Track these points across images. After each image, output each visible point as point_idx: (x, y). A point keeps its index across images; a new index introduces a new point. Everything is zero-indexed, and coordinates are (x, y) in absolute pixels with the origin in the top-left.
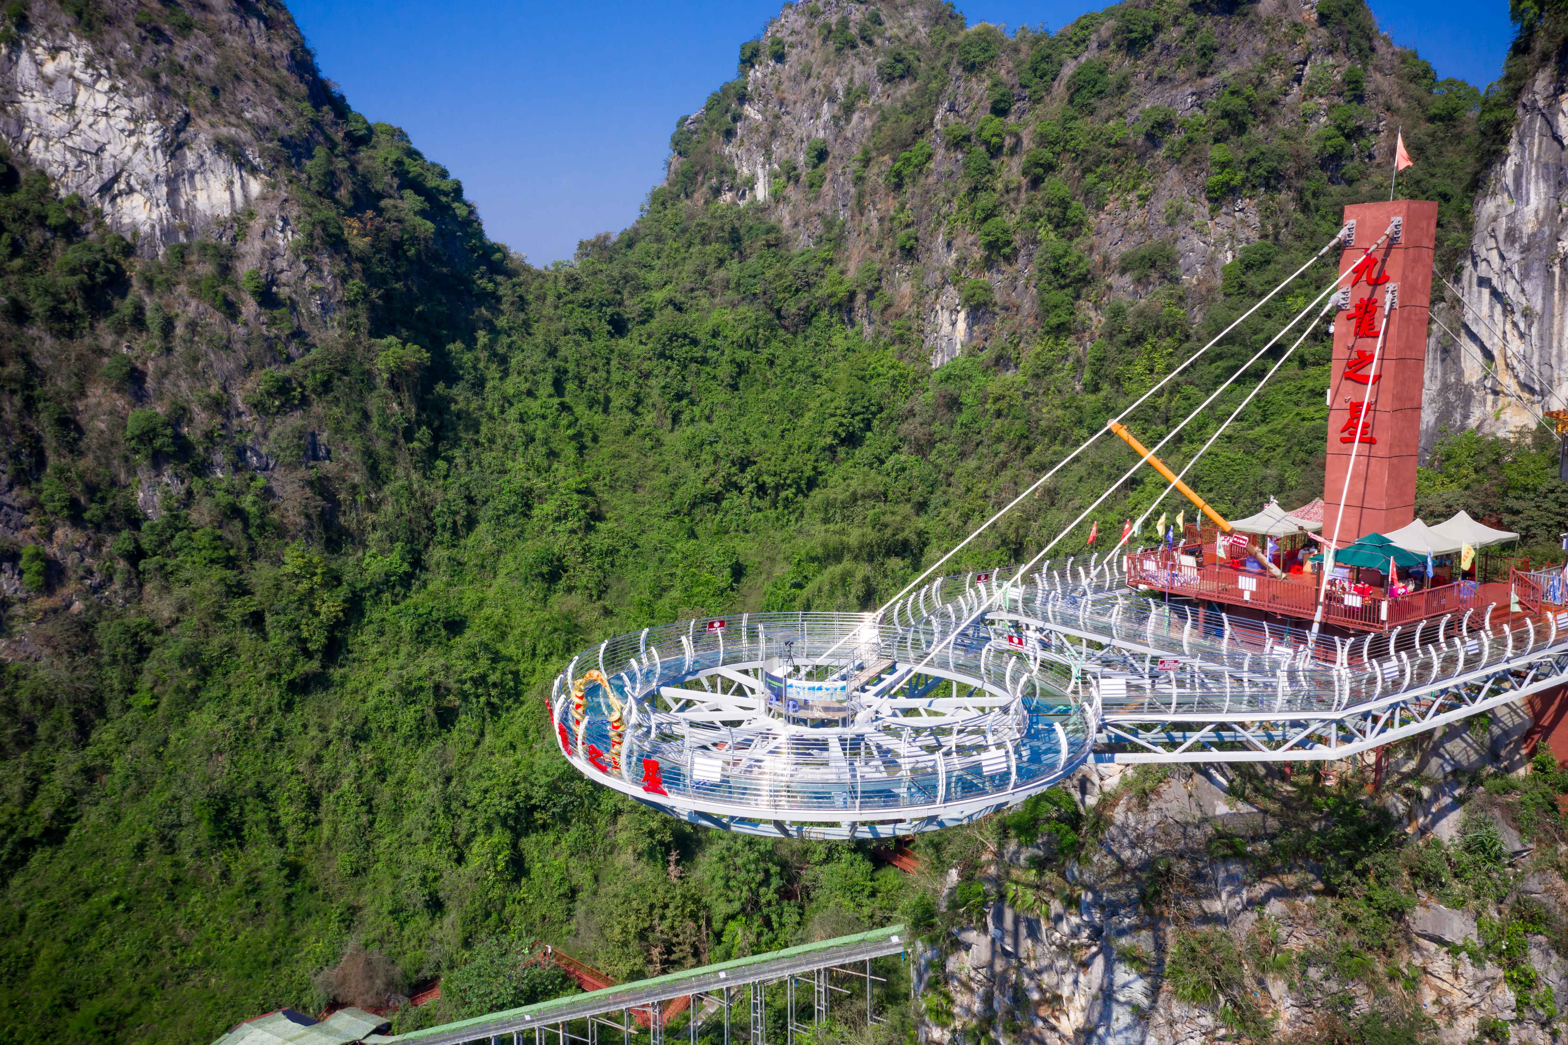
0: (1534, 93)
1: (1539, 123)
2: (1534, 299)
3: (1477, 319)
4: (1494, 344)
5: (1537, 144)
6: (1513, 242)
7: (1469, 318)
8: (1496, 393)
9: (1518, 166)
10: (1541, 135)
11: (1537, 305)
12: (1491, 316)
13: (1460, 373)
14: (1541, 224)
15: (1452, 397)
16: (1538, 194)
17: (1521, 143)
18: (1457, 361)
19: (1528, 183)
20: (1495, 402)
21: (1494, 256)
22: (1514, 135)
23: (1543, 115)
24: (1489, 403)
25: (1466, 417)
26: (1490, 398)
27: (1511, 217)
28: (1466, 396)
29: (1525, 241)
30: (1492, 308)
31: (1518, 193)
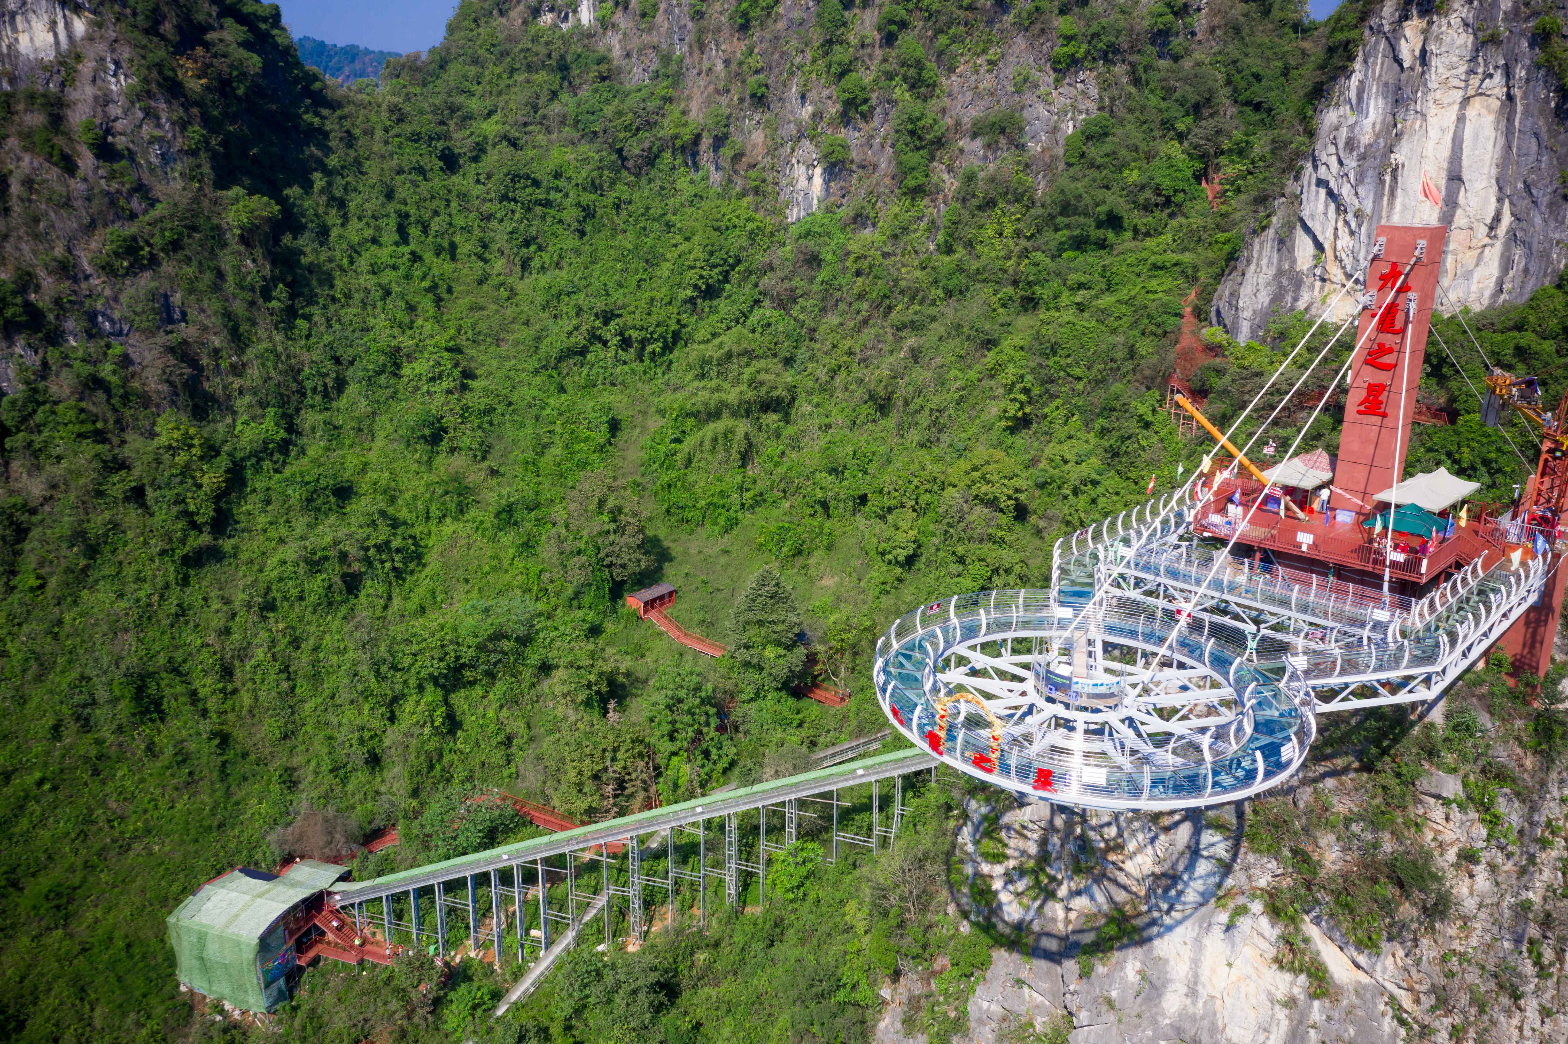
0: (1381, 18)
1: (1383, 44)
2: (1365, 202)
3: (1312, 216)
4: (1326, 237)
5: (1380, 63)
6: (1352, 150)
7: (1306, 214)
8: (1323, 280)
9: (1361, 82)
10: (1384, 56)
11: (1368, 206)
12: (1326, 214)
13: (1294, 261)
14: (1377, 136)
15: (1285, 282)
16: (1376, 108)
17: (1365, 61)
18: (1291, 250)
19: (1369, 98)
20: (1322, 288)
21: (1333, 161)
22: (1360, 54)
23: (1387, 38)
24: (1317, 289)
25: (1296, 299)
26: (1318, 284)
27: (1352, 127)
28: (1297, 283)
29: (1362, 150)
30: (1326, 207)
31: (1359, 106)
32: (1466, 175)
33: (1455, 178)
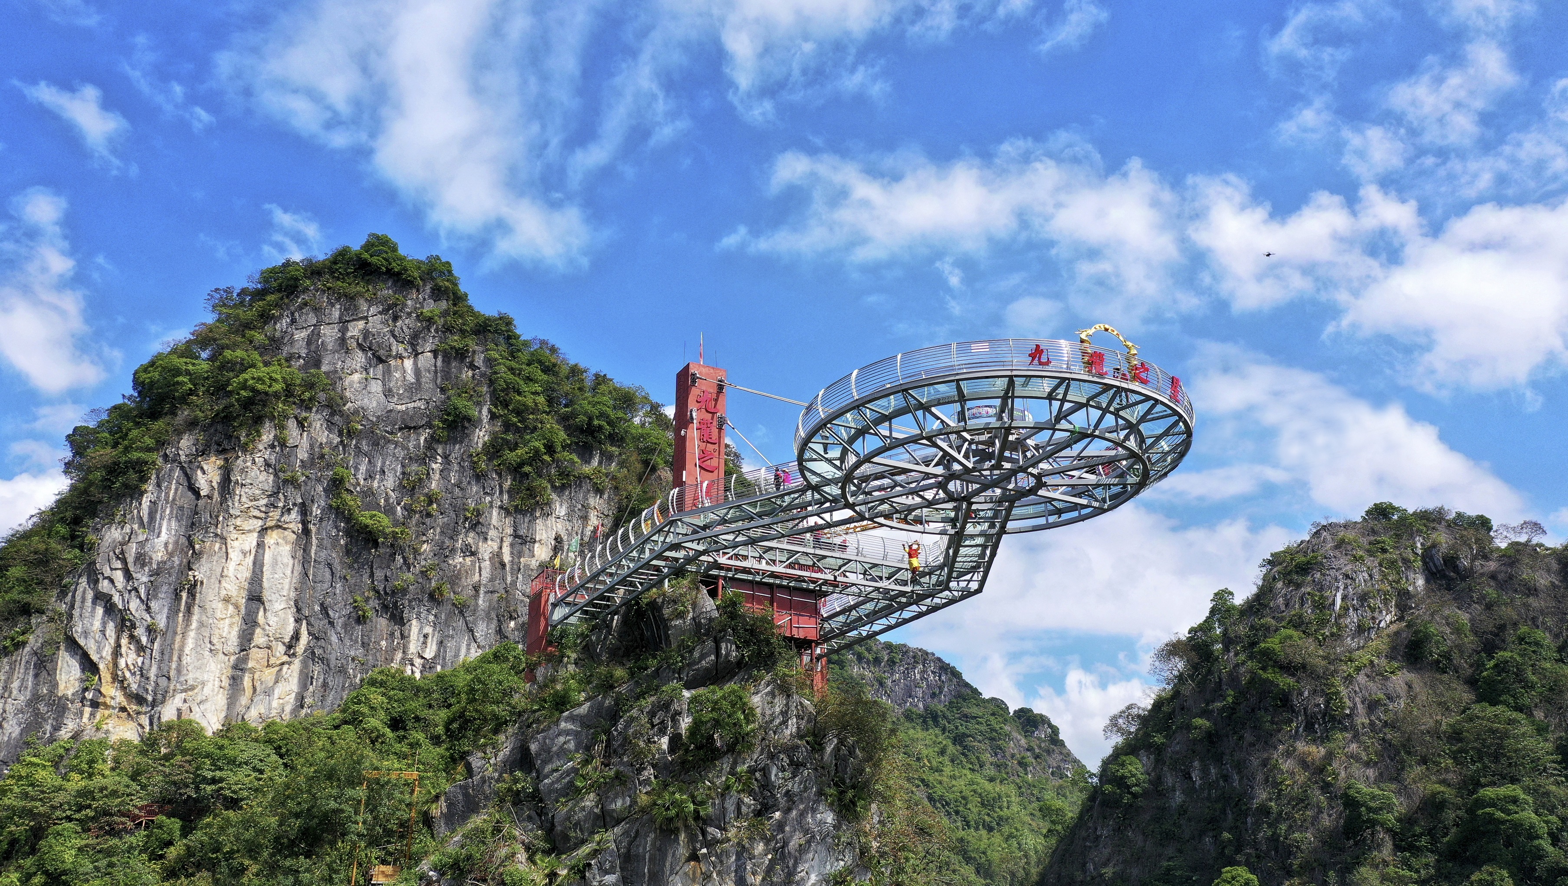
0: (178, 448)
1: (177, 473)
2: (158, 617)
3: (86, 634)
4: (102, 655)
5: (174, 488)
6: (143, 565)
7: (77, 631)
8: (95, 705)
9: (153, 503)
10: (178, 483)
11: (161, 622)
12: (103, 632)
13: (55, 685)
14: (171, 555)
15: (43, 708)
16: (169, 529)
17: (159, 485)
18: (52, 673)
19: (162, 519)
20: (93, 715)
21: (119, 576)
22: (154, 477)
23: (182, 468)
24: (86, 715)
25: (56, 728)
26: (87, 710)
27: (142, 544)
28: (60, 707)
29: (155, 566)
30: (104, 624)
31: (151, 524)
32: (266, 595)
33: (256, 598)
